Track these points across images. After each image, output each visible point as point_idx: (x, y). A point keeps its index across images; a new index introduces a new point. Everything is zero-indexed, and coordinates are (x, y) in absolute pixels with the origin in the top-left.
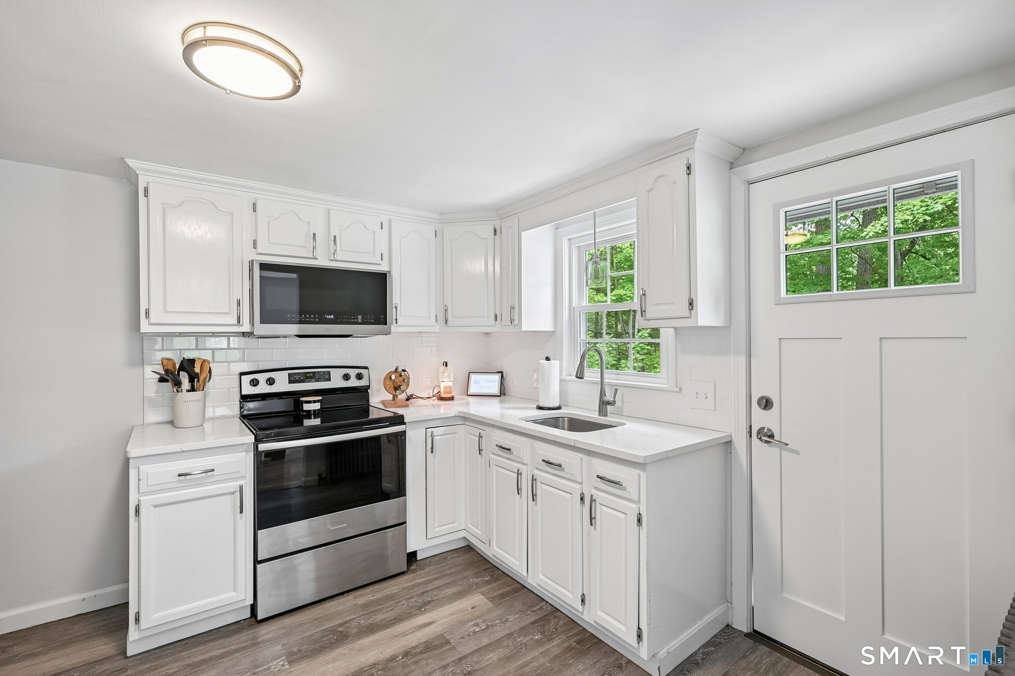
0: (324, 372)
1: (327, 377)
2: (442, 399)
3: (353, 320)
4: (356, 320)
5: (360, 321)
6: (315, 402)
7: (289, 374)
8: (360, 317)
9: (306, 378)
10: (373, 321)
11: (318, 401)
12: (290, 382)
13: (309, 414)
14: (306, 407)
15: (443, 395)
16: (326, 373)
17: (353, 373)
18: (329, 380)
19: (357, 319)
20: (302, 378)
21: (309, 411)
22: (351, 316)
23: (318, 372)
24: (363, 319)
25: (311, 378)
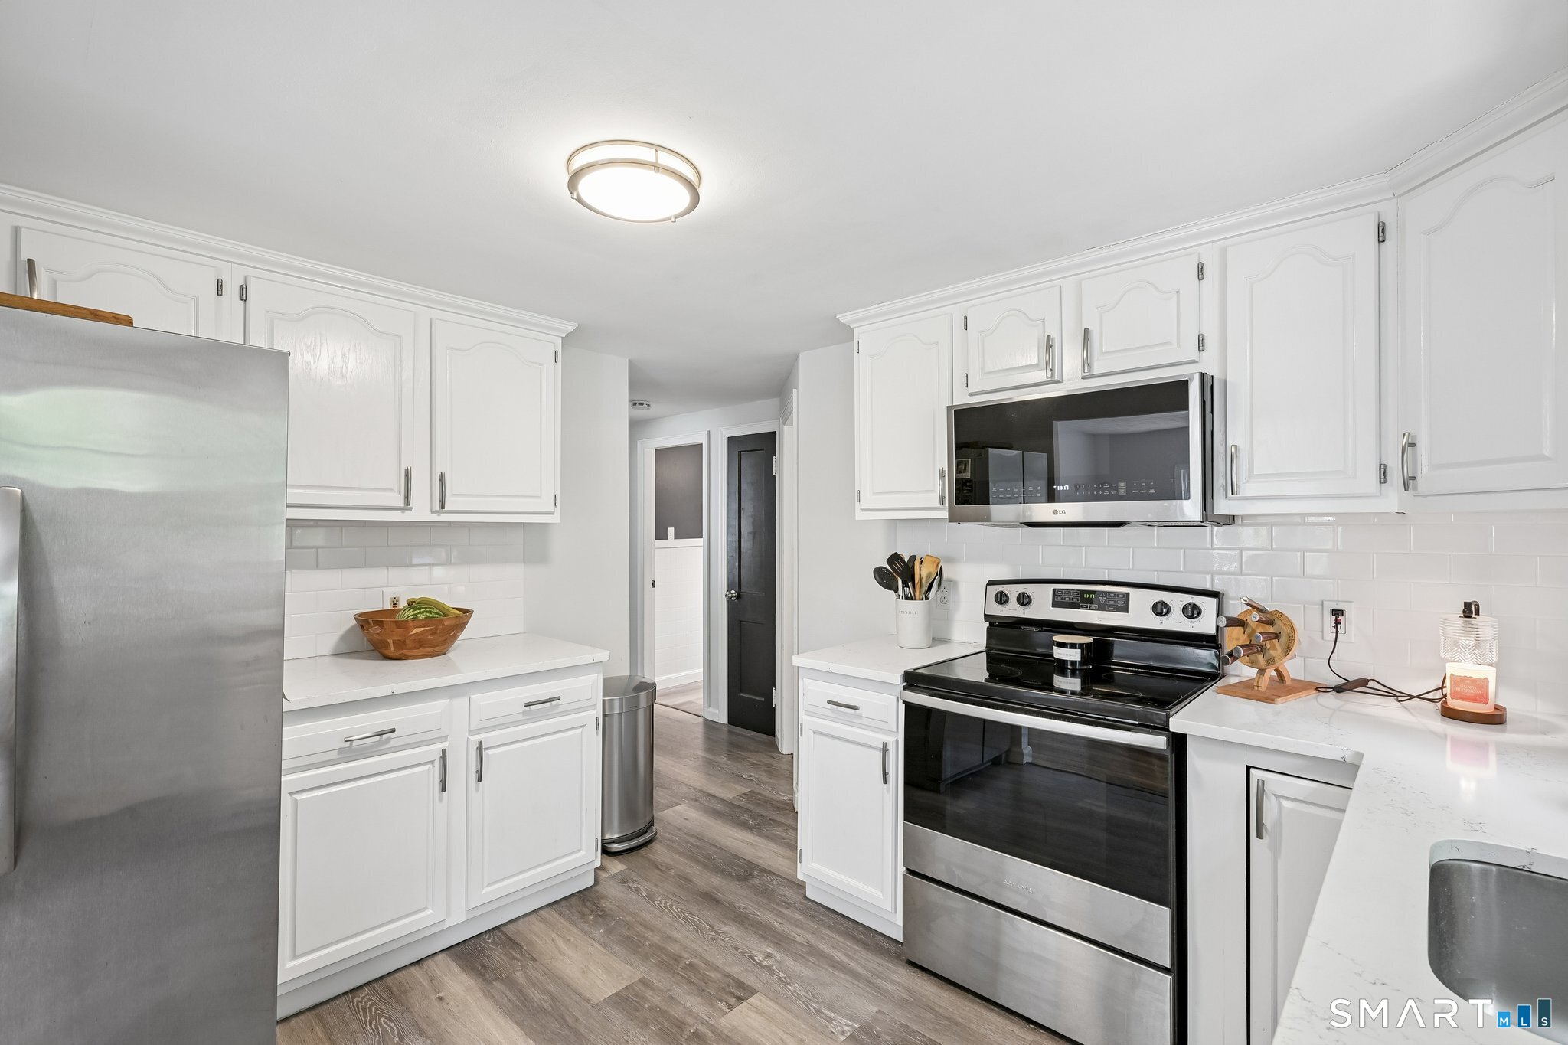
0: (1117, 594)
1: (1121, 603)
2: (1449, 713)
3: (1107, 492)
4: (1113, 492)
5: (1122, 492)
6: (1073, 646)
7: (1054, 590)
8: (1122, 485)
9: (1083, 600)
10: (1152, 491)
11: (1081, 646)
12: (1055, 604)
13: (1062, 667)
14: (1059, 653)
15: (1453, 703)
16: (1121, 596)
17: (1177, 601)
18: (1125, 609)
19: (1116, 488)
20: (1075, 600)
21: (1063, 662)
22: (1103, 485)
23: (1105, 593)
24: (1128, 490)
25: (1090, 601)
